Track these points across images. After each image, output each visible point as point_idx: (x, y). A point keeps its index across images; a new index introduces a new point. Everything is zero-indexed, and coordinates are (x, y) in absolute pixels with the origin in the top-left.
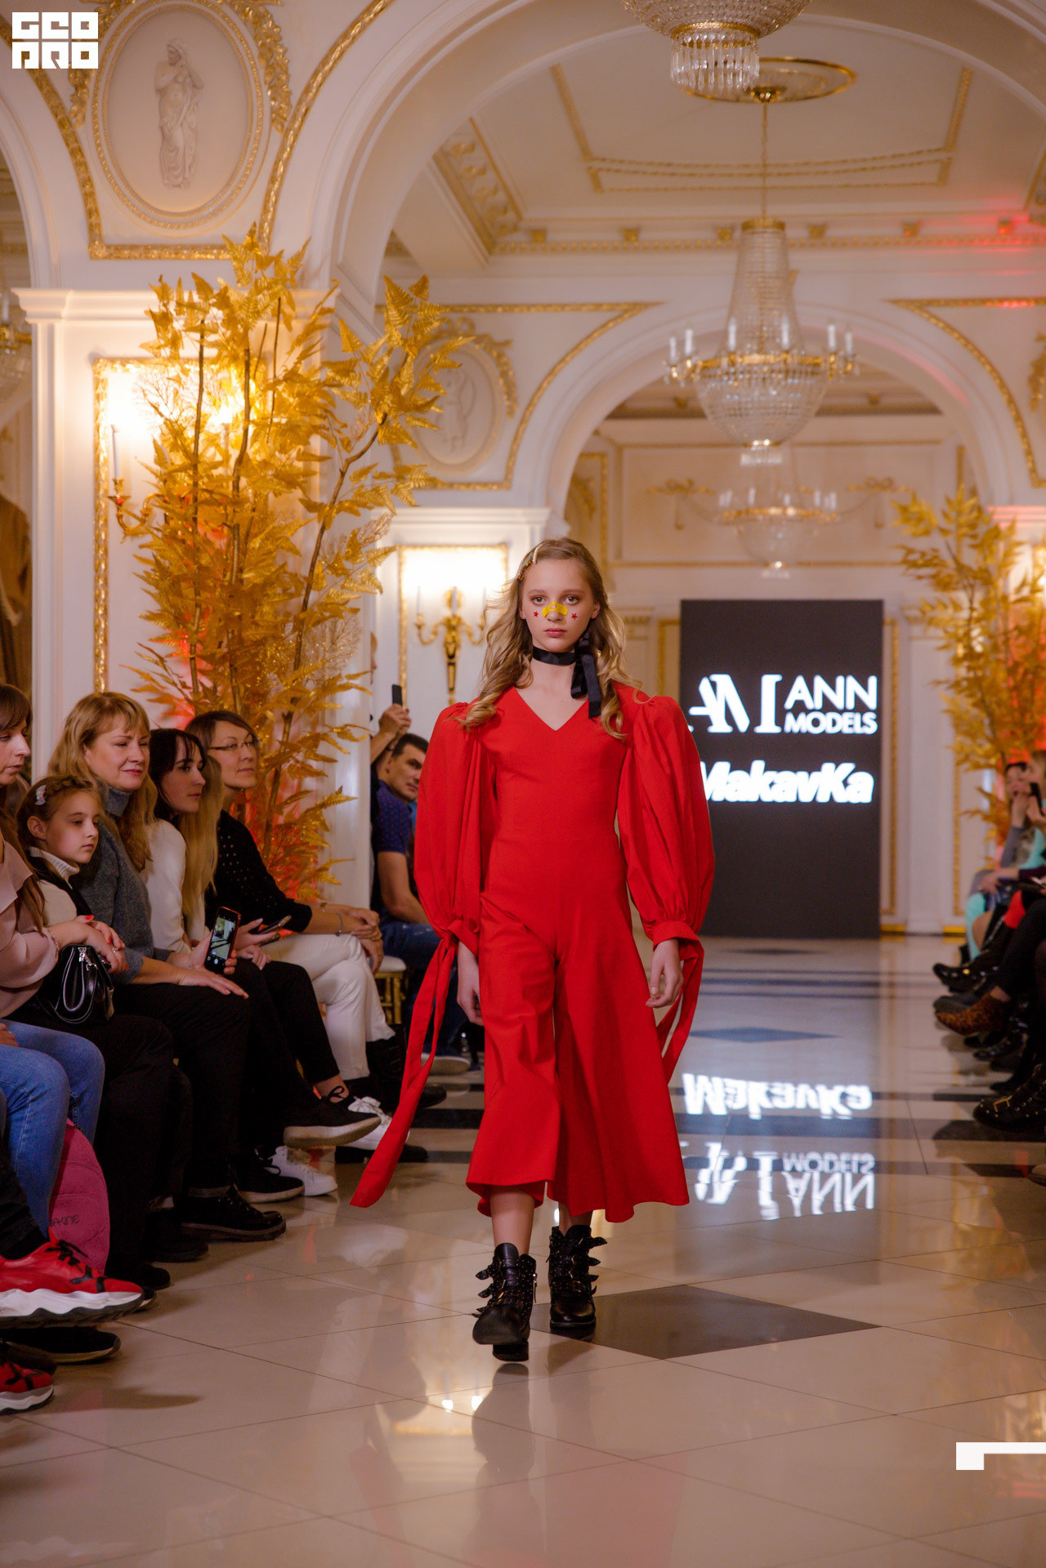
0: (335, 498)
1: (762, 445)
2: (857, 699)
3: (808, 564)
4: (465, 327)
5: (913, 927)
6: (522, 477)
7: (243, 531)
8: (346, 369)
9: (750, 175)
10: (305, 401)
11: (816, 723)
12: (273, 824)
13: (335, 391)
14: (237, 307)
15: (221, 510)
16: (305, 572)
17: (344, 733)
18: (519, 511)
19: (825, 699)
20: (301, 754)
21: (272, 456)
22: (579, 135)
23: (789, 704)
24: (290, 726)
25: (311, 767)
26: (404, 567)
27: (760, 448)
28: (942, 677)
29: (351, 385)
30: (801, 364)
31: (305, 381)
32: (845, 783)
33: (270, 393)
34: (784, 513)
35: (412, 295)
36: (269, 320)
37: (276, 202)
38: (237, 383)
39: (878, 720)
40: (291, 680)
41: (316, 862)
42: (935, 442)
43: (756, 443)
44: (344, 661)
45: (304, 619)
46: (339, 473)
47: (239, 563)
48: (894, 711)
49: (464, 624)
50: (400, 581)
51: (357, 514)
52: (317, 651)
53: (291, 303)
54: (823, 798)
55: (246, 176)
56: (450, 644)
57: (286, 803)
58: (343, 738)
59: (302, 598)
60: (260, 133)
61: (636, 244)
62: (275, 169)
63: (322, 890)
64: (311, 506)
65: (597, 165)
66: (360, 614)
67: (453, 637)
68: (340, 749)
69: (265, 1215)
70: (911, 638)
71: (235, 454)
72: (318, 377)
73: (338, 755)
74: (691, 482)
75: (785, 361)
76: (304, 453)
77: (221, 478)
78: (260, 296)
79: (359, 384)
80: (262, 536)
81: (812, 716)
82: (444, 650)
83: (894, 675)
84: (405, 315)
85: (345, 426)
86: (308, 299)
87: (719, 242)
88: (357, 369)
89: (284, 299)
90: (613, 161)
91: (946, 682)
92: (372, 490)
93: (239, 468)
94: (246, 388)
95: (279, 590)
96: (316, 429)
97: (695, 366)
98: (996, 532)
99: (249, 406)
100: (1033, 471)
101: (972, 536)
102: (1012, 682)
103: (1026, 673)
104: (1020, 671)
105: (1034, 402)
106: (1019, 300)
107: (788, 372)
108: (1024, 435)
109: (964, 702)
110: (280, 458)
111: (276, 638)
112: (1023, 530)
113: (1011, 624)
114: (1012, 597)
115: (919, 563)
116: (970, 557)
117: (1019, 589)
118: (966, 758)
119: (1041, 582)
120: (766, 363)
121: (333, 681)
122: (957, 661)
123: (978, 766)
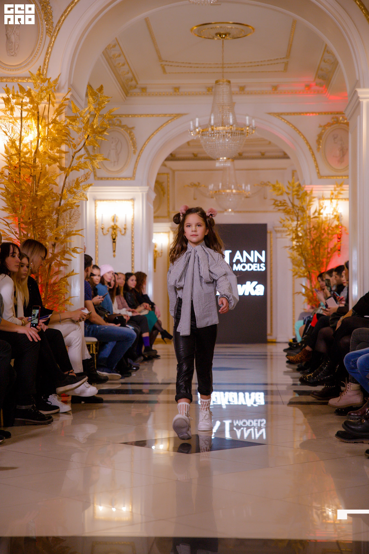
0: (70, 165)
1: (224, 159)
2: (258, 258)
3: (240, 212)
4: (118, 122)
5: (278, 340)
6: (138, 175)
7: (37, 179)
8: (74, 119)
9: (218, 67)
10: (59, 131)
11: (244, 267)
12: (49, 283)
13: (70, 128)
14: (34, 97)
15: (29, 170)
16: (60, 192)
17: (74, 251)
18: (138, 188)
19: (247, 258)
20: (59, 258)
21: (47, 150)
22: (158, 51)
23: (234, 261)
24: (55, 249)
25: (63, 263)
26: (97, 208)
27: (223, 160)
28: (288, 245)
29: (76, 125)
30: (236, 130)
31: (59, 124)
32: (254, 288)
33: (47, 128)
34: (232, 192)
35: (97, 92)
36: (46, 104)
37: (48, 62)
38: (34, 126)
39: (266, 266)
40: (55, 231)
41: (64, 298)
42: (285, 169)
43: (221, 158)
44: (74, 225)
45: (60, 209)
46: (72, 157)
47: (36, 189)
48: (271, 264)
49: (119, 228)
50: (95, 213)
51: (78, 170)
52: (64, 221)
53: (54, 97)
54: (247, 294)
55: (37, 52)
56: (113, 235)
57: (53, 275)
58: (74, 252)
59: (59, 201)
60: (42, 37)
61: (178, 93)
62: (48, 50)
63: (67, 308)
64: (62, 168)
65: (164, 63)
66: (80, 207)
67: (115, 232)
68: (73, 256)
69: (45, 416)
70: (277, 238)
71: (34, 151)
72: (64, 123)
73: (72, 258)
74: (199, 183)
75: (231, 129)
76: (59, 150)
77: (29, 158)
78: (43, 93)
79: (78, 125)
80: (44, 179)
81: (243, 265)
82: (112, 237)
83: (271, 251)
84: (95, 99)
85: (73, 139)
86: (59, 96)
87: (208, 93)
88: (78, 119)
89: (51, 96)
90: (170, 62)
91: (289, 247)
92: (84, 163)
93: (36, 155)
94: (38, 127)
95: (50, 198)
96: (63, 141)
97: (199, 131)
98: (306, 194)
99: (39, 134)
100: (318, 173)
101: (298, 195)
102: (312, 247)
103: (317, 243)
104: (315, 242)
105: (318, 149)
106: (313, 113)
107: (232, 133)
108: (315, 160)
109: (296, 254)
110: (51, 152)
111: (49, 216)
112: (315, 193)
113: (311, 226)
114: (312, 216)
115: (279, 205)
116: (297, 202)
117: (314, 214)
118: (296, 274)
119: (322, 211)
120: (224, 129)
121: (70, 232)
122: (293, 239)
123: (300, 276)
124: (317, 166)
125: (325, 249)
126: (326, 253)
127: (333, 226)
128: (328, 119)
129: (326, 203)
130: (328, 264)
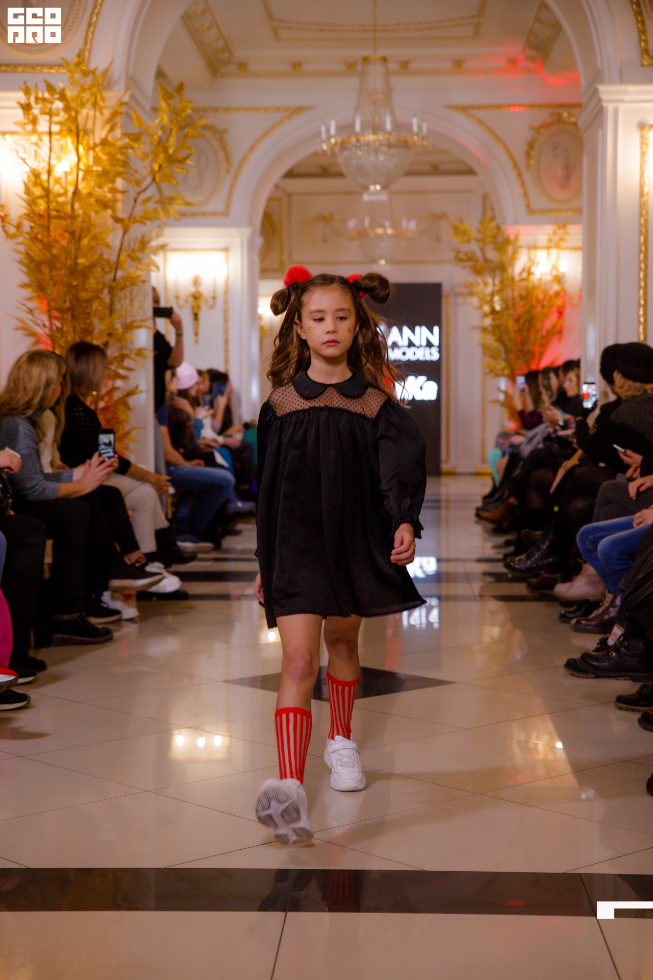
0: (131, 214)
1: (376, 189)
2: (428, 340)
6: (235, 210)
8: (136, 138)
9: (367, 31)
10: (112, 156)
11: (404, 354)
13: (130, 151)
14: (71, 100)
15: (64, 222)
16: (114, 258)
17: (139, 354)
18: (234, 230)
19: (409, 339)
20: (114, 366)
21: (94, 189)
22: (266, 5)
25: (120, 373)
26: (168, 261)
27: (374, 190)
28: (476, 325)
29: (139, 148)
30: (397, 141)
31: (112, 145)
32: (421, 388)
33: (91, 153)
34: (386, 232)
35: (175, 94)
36: (90, 109)
37: (92, 38)
38: (71, 147)
39: (440, 352)
40: (107, 323)
41: (123, 429)
42: (469, 191)
43: (372, 187)
45: (114, 287)
46: (132, 201)
47: (75, 253)
48: (448, 347)
49: (203, 296)
51: (144, 224)
52: (122, 305)
53: (103, 99)
54: (409, 398)
55: (74, 23)
56: (195, 307)
57: (106, 395)
58: (139, 357)
59: (112, 275)
61: (300, 72)
62: (91, 19)
63: (128, 445)
64: (117, 220)
65: (277, 24)
67: (197, 304)
68: (137, 363)
69: (101, 630)
70: (457, 305)
71: (71, 189)
72: (119, 144)
73: (136, 367)
74: (331, 215)
75: (388, 140)
76: (112, 188)
77: (64, 203)
78: (84, 94)
79: (143, 147)
80: (89, 237)
81: (402, 350)
82: (193, 311)
83: (448, 326)
84: (170, 105)
85: (136, 172)
86: (112, 97)
87: (348, 71)
88: (143, 138)
89: (98, 97)
90: (286, 22)
91: (479, 327)
92: (153, 210)
93: (74, 197)
94: (77, 150)
95: (99, 269)
96: (119, 174)
97: (336, 142)
98: (507, 241)
99: (79, 160)
100: (528, 205)
101: (495, 243)
102: (517, 327)
103: (525, 321)
104: (522, 320)
105: (528, 166)
106: (519, 106)
107: (390, 146)
108: (523, 184)
109: (490, 340)
110: (98, 191)
111: (98, 298)
112: (523, 240)
113: (516, 294)
114: (517, 278)
115: (463, 259)
116: (492, 255)
117: (521, 274)
118: (492, 371)
119: (533, 269)
120: (377, 140)
121: (132, 323)
122: (485, 315)
123: (498, 375)
124: (526, 195)
125: (537, 331)
126: (539, 337)
127: (551, 292)
128: (543, 116)
129: (541, 255)
130: (541, 355)
